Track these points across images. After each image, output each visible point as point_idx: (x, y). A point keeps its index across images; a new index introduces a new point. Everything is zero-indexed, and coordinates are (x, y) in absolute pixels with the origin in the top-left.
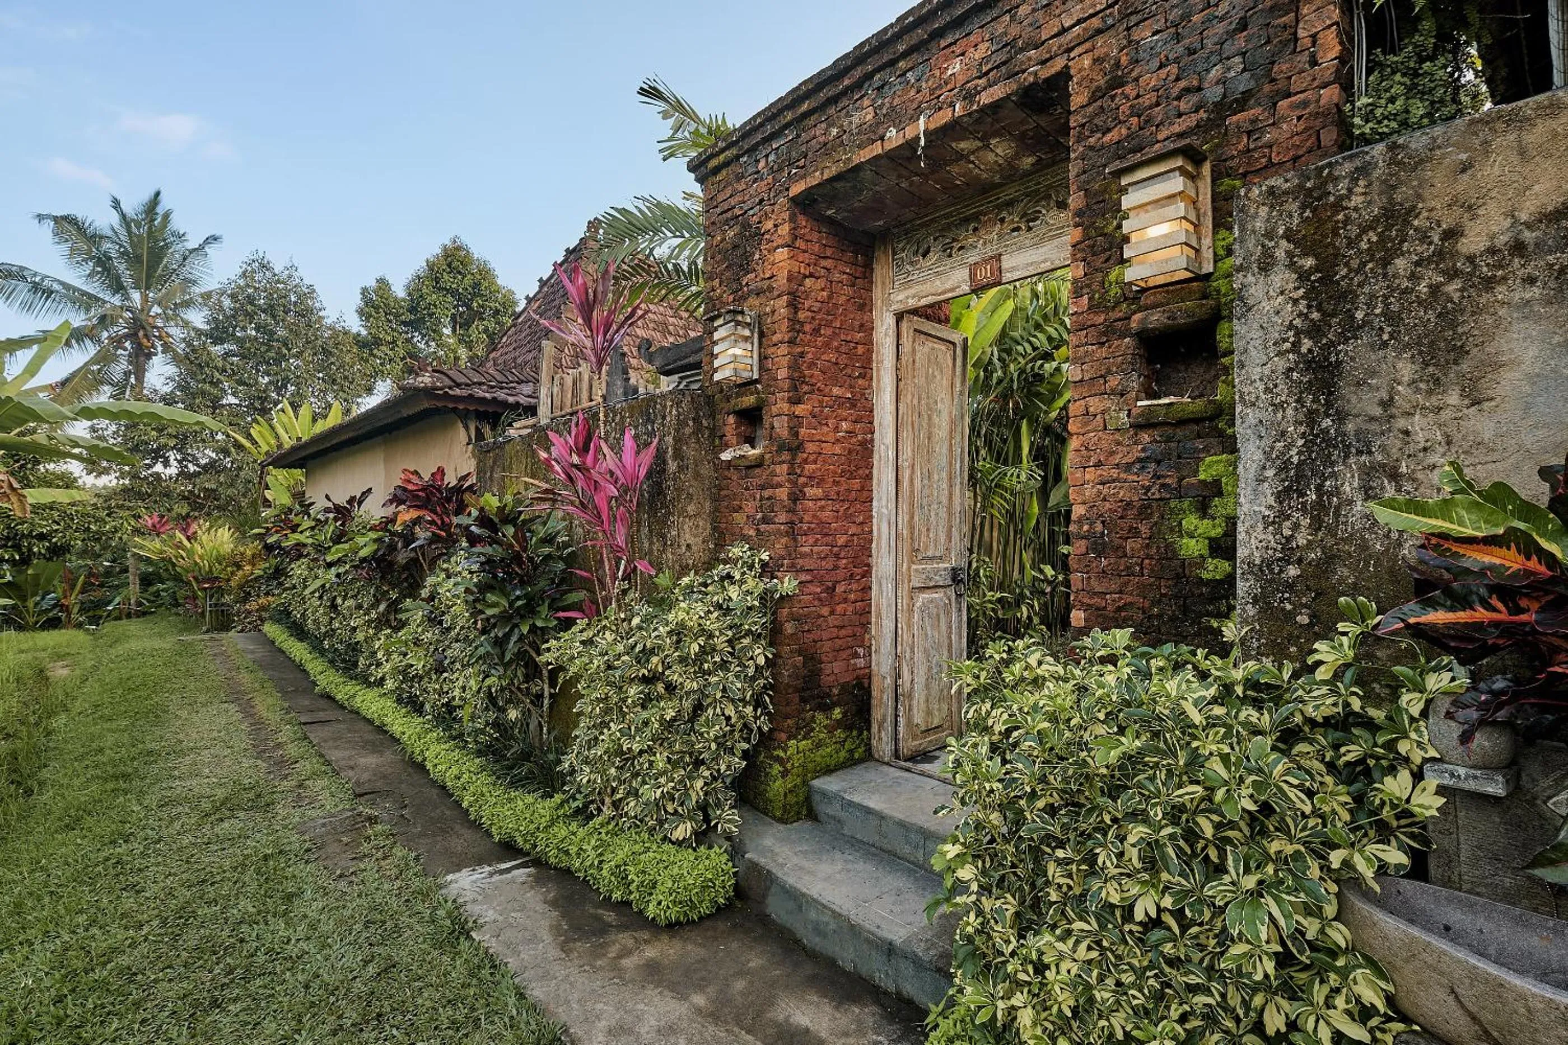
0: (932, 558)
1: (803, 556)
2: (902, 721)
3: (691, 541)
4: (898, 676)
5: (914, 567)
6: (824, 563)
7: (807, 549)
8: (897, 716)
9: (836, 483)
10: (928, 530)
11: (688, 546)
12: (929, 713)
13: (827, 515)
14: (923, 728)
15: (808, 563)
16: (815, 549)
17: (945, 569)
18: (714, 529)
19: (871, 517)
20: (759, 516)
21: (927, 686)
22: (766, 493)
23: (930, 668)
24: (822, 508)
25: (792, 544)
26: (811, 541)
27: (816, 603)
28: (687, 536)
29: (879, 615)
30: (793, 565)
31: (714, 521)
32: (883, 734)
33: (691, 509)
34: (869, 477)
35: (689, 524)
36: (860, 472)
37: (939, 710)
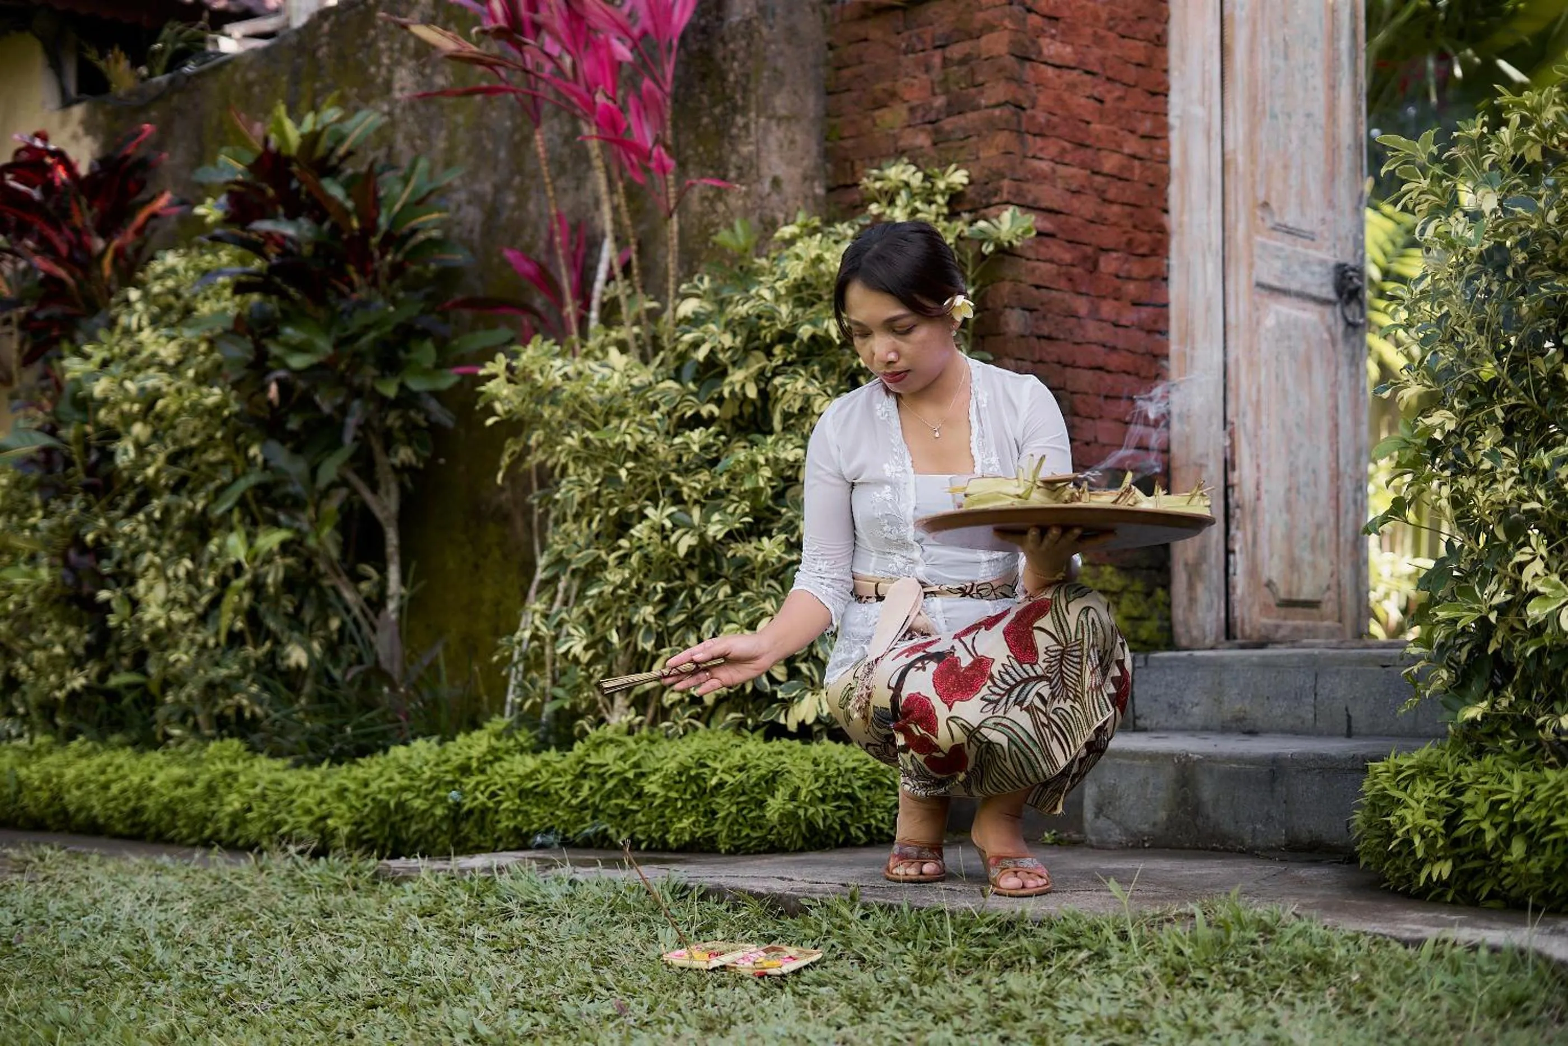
0: (1290, 231)
1: (1039, 177)
2: (1239, 562)
3: (781, 170)
4: (1229, 465)
5: (1259, 239)
6: (1076, 203)
7: (1045, 166)
8: (1228, 552)
9: (1098, 40)
10: (1286, 167)
11: (776, 182)
12: (1293, 564)
13: (1080, 103)
14: (1283, 595)
15: (1050, 195)
16: (1061, 170)
17: (1322, 263)
18: (827, 154)
19: (1165, 127)
20: (940, 101)
21: (1289, 506)
22: (956, 51)
23: (1293, 472)
24: (1072, 86)
25: (1015, 147)
26: (1053, 150)
27: (1063, 283)
28: (774, 159)
29: (1187, 336)
30: (1019, 193)
31: (825, 137)
32: (1200, 588)
33: (781, 103)
34: (1160, 41)
35: (776, 135)
36: (1144, 26)
37: (1314, 566)
